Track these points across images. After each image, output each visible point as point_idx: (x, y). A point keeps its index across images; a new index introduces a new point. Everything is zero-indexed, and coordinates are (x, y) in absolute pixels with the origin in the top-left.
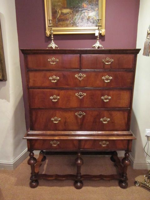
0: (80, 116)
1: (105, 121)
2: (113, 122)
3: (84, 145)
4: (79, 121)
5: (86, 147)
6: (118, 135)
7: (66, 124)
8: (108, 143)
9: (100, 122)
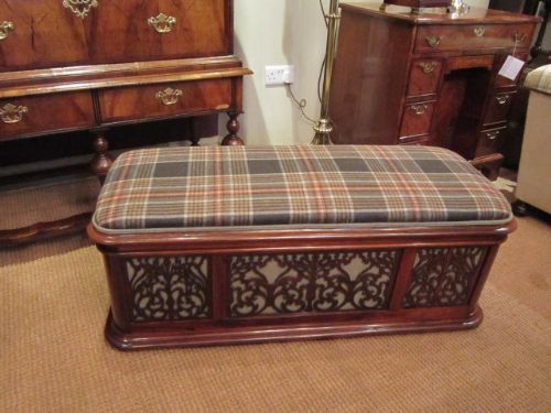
0: (81, 10)
1: (162, 25)
2: (186, 30)
3: (112, 109)
4: (81, 30)
5: (117, 114)
6: (205, 68)
7: (36, 43)
8: (179, 92)
9: (147, 30)
